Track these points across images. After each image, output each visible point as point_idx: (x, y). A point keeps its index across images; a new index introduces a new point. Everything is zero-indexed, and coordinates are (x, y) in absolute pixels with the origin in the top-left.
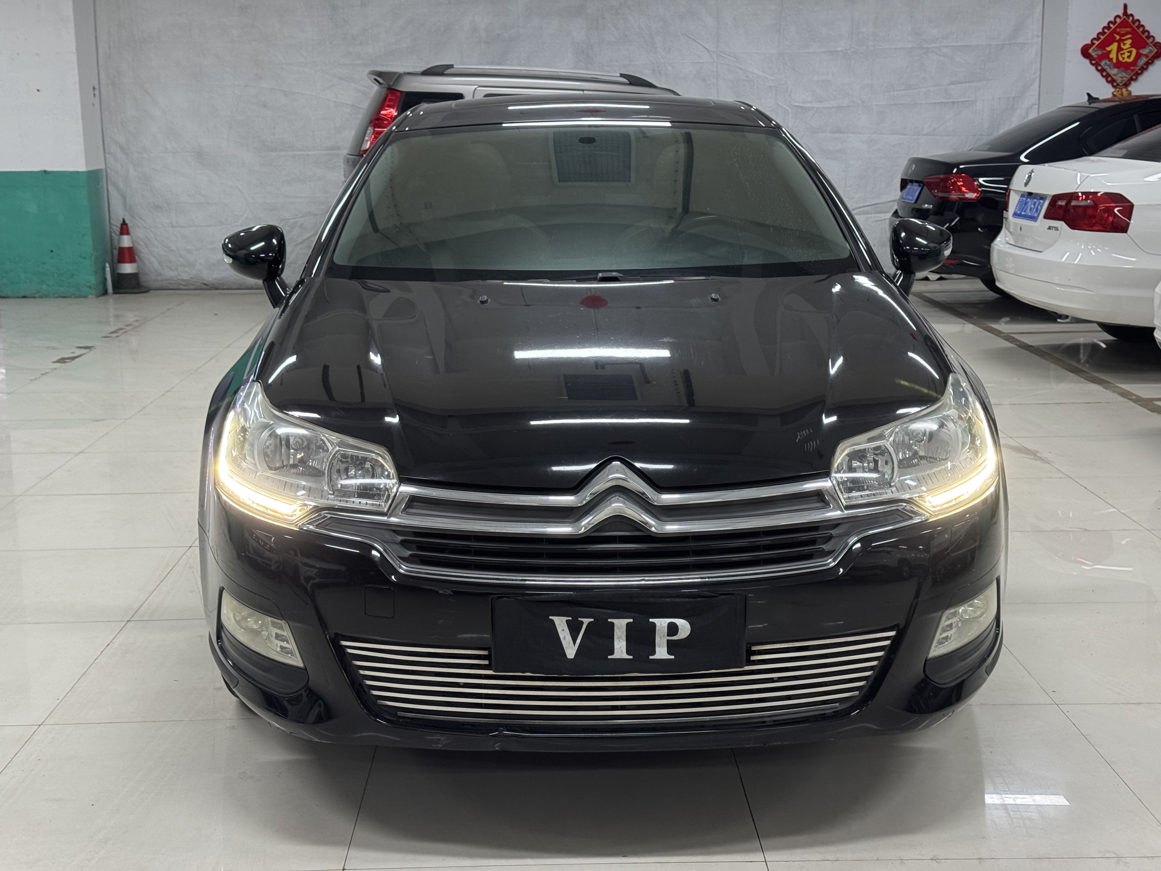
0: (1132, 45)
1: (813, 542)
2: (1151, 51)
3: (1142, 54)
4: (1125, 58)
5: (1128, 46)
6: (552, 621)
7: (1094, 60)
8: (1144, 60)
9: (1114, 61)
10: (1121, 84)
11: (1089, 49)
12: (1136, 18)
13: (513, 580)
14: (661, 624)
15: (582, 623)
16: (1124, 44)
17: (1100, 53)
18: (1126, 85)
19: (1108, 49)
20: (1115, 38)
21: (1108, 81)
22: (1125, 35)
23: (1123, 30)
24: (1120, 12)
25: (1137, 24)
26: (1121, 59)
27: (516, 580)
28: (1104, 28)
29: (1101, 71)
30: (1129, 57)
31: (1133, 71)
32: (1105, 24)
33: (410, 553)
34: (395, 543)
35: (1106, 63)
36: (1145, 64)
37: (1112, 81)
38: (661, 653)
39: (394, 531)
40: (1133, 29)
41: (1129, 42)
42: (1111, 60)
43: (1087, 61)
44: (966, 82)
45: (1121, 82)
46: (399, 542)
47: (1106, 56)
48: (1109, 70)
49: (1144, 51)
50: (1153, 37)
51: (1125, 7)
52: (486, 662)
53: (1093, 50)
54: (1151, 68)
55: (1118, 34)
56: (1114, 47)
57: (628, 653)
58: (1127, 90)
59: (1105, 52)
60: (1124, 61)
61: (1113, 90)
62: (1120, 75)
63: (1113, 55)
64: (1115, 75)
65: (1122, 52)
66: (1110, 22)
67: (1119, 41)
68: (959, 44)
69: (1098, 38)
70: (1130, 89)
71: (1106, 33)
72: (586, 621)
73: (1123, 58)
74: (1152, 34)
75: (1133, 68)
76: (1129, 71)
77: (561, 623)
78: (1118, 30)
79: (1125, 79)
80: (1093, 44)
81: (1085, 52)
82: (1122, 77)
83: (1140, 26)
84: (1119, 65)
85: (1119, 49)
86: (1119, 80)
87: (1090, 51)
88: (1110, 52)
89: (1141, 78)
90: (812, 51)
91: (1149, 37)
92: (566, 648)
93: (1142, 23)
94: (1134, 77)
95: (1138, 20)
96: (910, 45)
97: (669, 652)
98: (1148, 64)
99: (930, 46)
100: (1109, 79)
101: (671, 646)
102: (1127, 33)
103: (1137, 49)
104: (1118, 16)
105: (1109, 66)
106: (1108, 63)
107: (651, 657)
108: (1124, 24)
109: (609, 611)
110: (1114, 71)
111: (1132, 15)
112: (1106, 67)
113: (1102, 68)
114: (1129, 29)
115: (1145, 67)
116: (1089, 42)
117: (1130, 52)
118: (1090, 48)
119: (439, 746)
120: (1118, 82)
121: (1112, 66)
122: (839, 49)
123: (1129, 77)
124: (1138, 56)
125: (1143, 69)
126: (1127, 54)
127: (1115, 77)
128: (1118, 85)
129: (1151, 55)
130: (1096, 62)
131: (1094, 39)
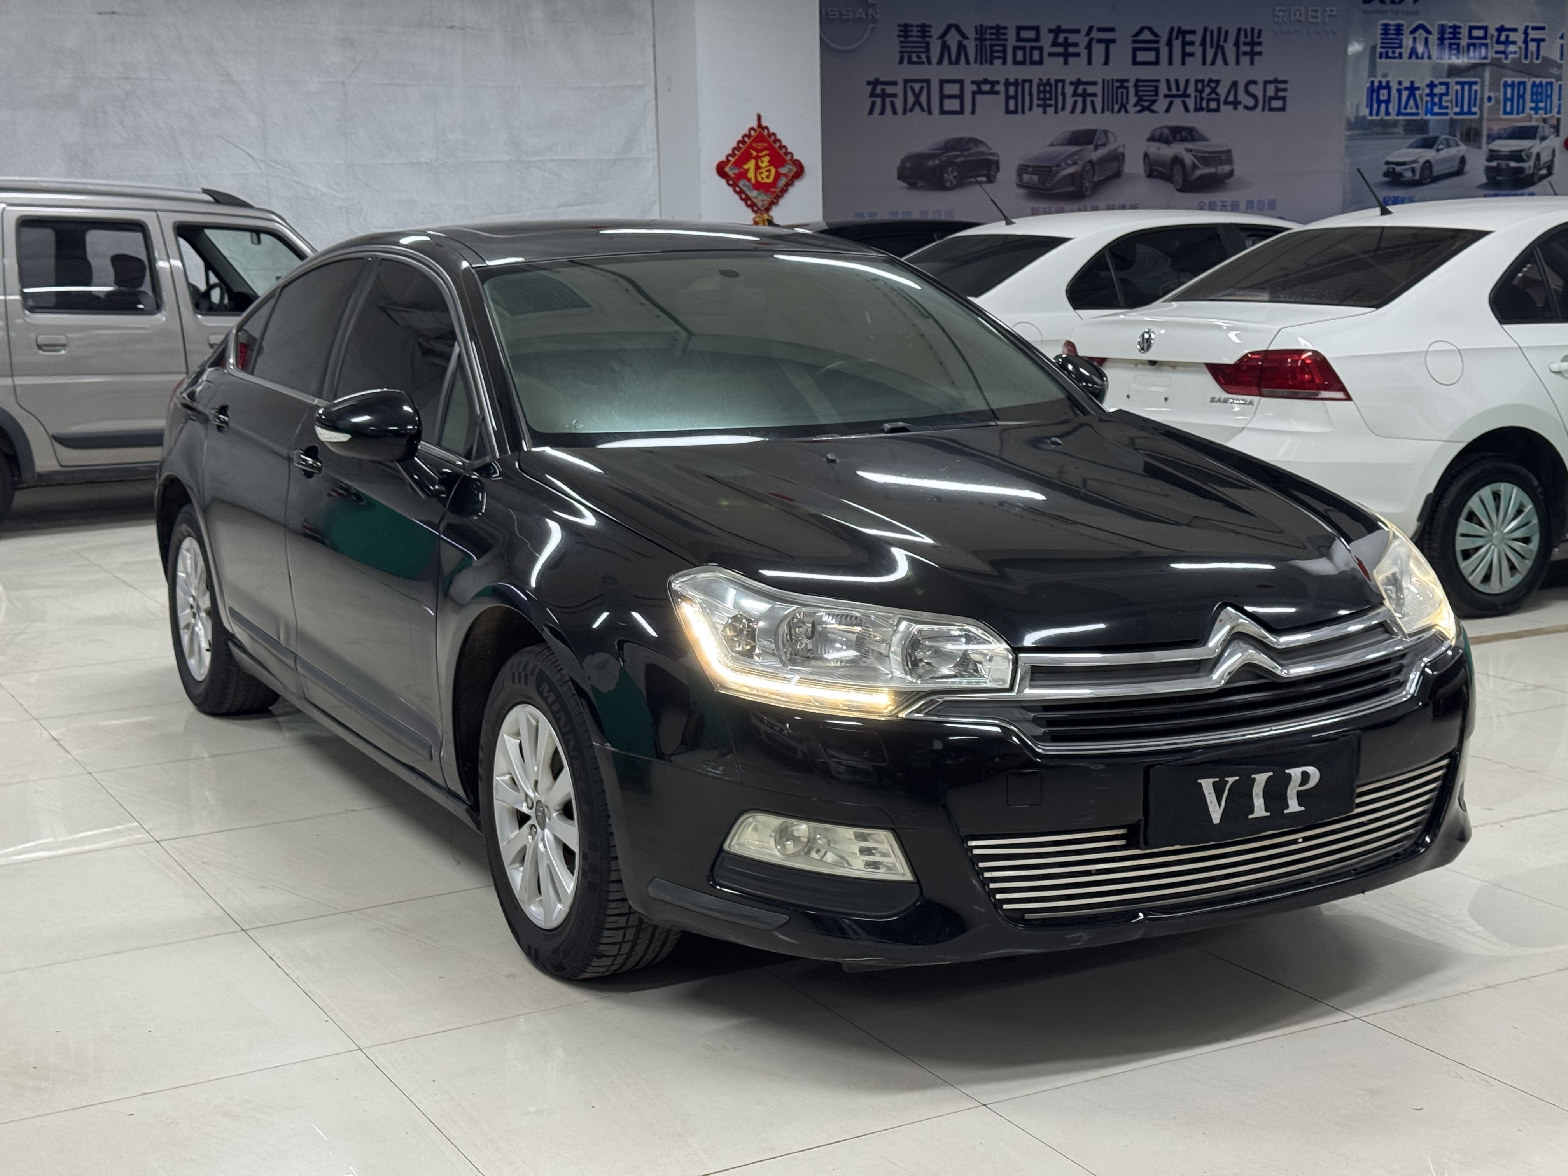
0: (771, 163)
1: (1386, 676)
2: (790, 170)
3: (782, 174)
4: (766, 178)
5: (766, 164)
6: (1200, 784)
7: (732, 179)
8: (782, 182)
9: (753, 181)
10: (762, 209)
11: (724, 168)
12: (772, 131)
13: (1156, 746)
14: (1296, 773)
15: (1227, 782)
16: (762, 162)
17: (737, 171)
18: (768, 209)
19: (746, 167)
20: (751, 154)
21: (748, 205)
22: (761, 151)
23: (760, 145)
24: (754, 124)
25: (773, 138)
26: (760, 179)
27: (1160, 745)
28: (739, 142)
29: (740, 193)
30: (768, 177)
31: (773, 192)
32: (740, 138)
33: (1043, 730)
34: (1028, 721)
35: (744, 184)
36: (785, 186)
37: (752, 205)
38: (1294, 806)
39: (1022, 707)
40: (770, 145)
41: (766, 159)
42: (749, 180)
43: (723, 182)
44: (576, 205)
45: (762, 206)
46: (1031, 719)
47: (743, 175)
48: (749, 193)
49: (783, 170)
50: (791, 153)
51: (759, 117)
52: (1123, 842)
53: (730, 167)
54: (792, 191)
55: (755, 149)
56: (751, 165)
57: (1266, 811)
58: (769, 216)
59: (742, 170)
60: (763, 182)
61: (753, 215)
62: (760, 198)
63: (751, 175)
64: (755, 198)
65: (760, 171)
66: (745, 136)
67: (757, 158)
68: (565, 158)
69: (733, 155)
70: (772, 213)
71: (740, 148)
72: (1231, 780)
73: (762, 178)
74: (790, 150)
75: (773, 190)
76: (770, 193)
77: (1207, 785)
78: (754, 145)
79: (766, 202)
80: (728, 161)
81: (721, 169)
82: (763, 201)
83: (777, 140)
84: (758, 186)
85: (758, 167)
86: (760, 204)
87: (727, 169)
88: (747, 171)
89: (783, 202)
90: (388, 161)
91: (786, 153)
92: (1213, 812)
93: (779, 137)
94: (775, 201)
95: (774, 134)
96: (507, 158)
97: (1300, 805)
98: (789, 184)
99: (531, 159)
100: (749, 203)
101: (1301, 797)
102: (764, 149)
103: (776, 167)
104: (752, 129)
105: (748, 187)
106: (747, 183)
107: (1286, 812)
108: (760, 138)
109: (1251, 767)
110: (753, 194)
111: (767, 128)
112: (745, 189)
113: (741, 189)
114: (765, 144)
115: (785, 188)
116: (723, 158)
117: (769, 171)
118: (726, 165)
119: (1079, 944)
120: (759, 206)
121: (751, 187)
122: (423, 160)
123: (769, 200)
124: (778, 176)
125: (784, 191)
126: (766, 174)
127: (755, 201)
128: (759, 209)
129: (791, 175)
130: (733, 182)
131: (729, 155)
